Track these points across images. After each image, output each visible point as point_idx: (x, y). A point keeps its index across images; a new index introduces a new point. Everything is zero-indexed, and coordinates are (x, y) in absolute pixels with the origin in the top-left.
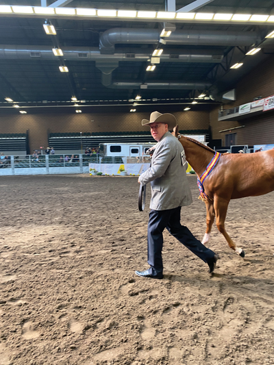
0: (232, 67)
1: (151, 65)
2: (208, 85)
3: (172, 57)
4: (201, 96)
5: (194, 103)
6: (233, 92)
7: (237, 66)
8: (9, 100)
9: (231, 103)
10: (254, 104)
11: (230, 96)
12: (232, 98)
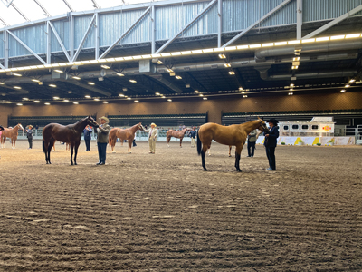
2: (356, 72)
3: (311, 59)
4: (352, 81)
5: (347, 86)
8: (197, 92)
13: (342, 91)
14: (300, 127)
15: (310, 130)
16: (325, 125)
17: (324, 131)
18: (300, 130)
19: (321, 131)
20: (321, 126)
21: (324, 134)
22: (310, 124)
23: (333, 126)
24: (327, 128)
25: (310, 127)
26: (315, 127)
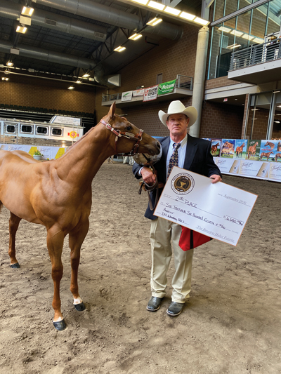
0: (115, 50)
1: (21, 26)
2: (93, 65)
3: (48, 22)
4: (86, 76)
5: (78, 82)
6: (118, 77)
7: (120, 49)
9: (115, 88)
10: (136, 93)
11: (115, 81)
12: (117, 84)
13: (71, 88)
14: (35, 129)
15: (49, 136)
16: (70, 130)
17: (70, 139)
18: (34, 135)
19: (64, 137)
20: (66, 131)
21: (69, 143)
22: (49, 126)
23: (82, 131)
24: (73, 135)
25: (50, 131)
26: (57, 132)
